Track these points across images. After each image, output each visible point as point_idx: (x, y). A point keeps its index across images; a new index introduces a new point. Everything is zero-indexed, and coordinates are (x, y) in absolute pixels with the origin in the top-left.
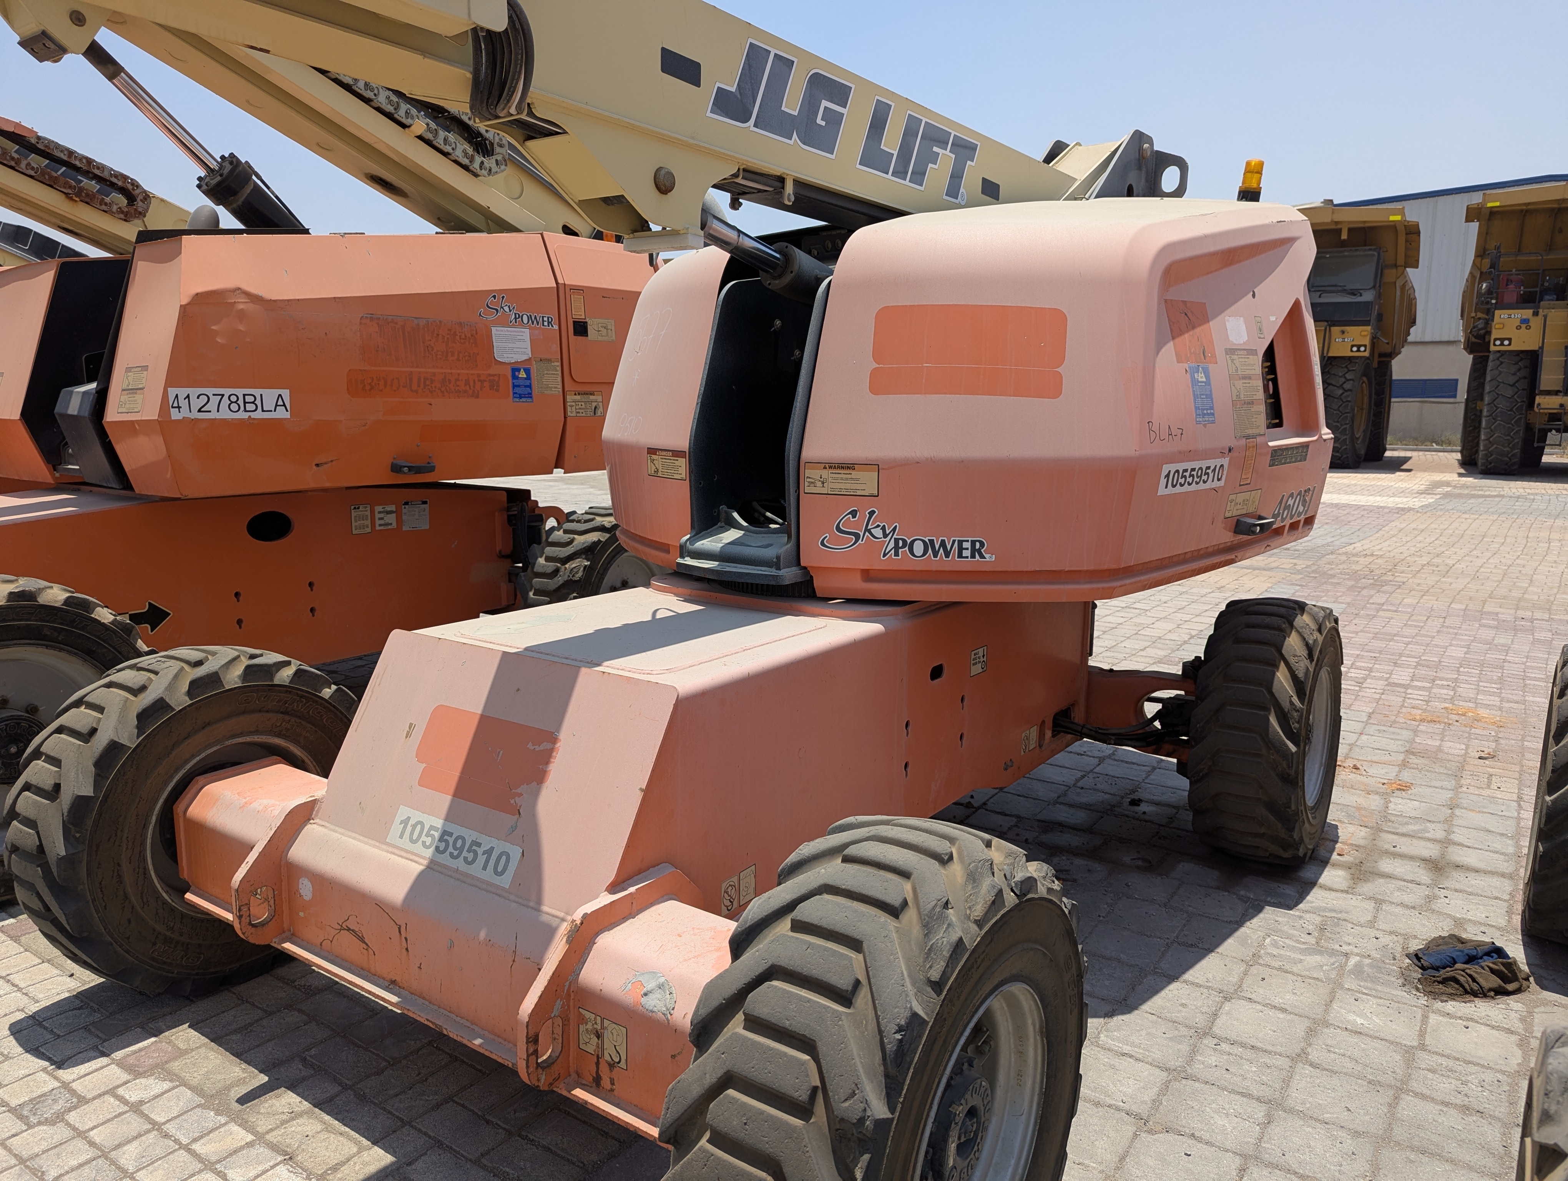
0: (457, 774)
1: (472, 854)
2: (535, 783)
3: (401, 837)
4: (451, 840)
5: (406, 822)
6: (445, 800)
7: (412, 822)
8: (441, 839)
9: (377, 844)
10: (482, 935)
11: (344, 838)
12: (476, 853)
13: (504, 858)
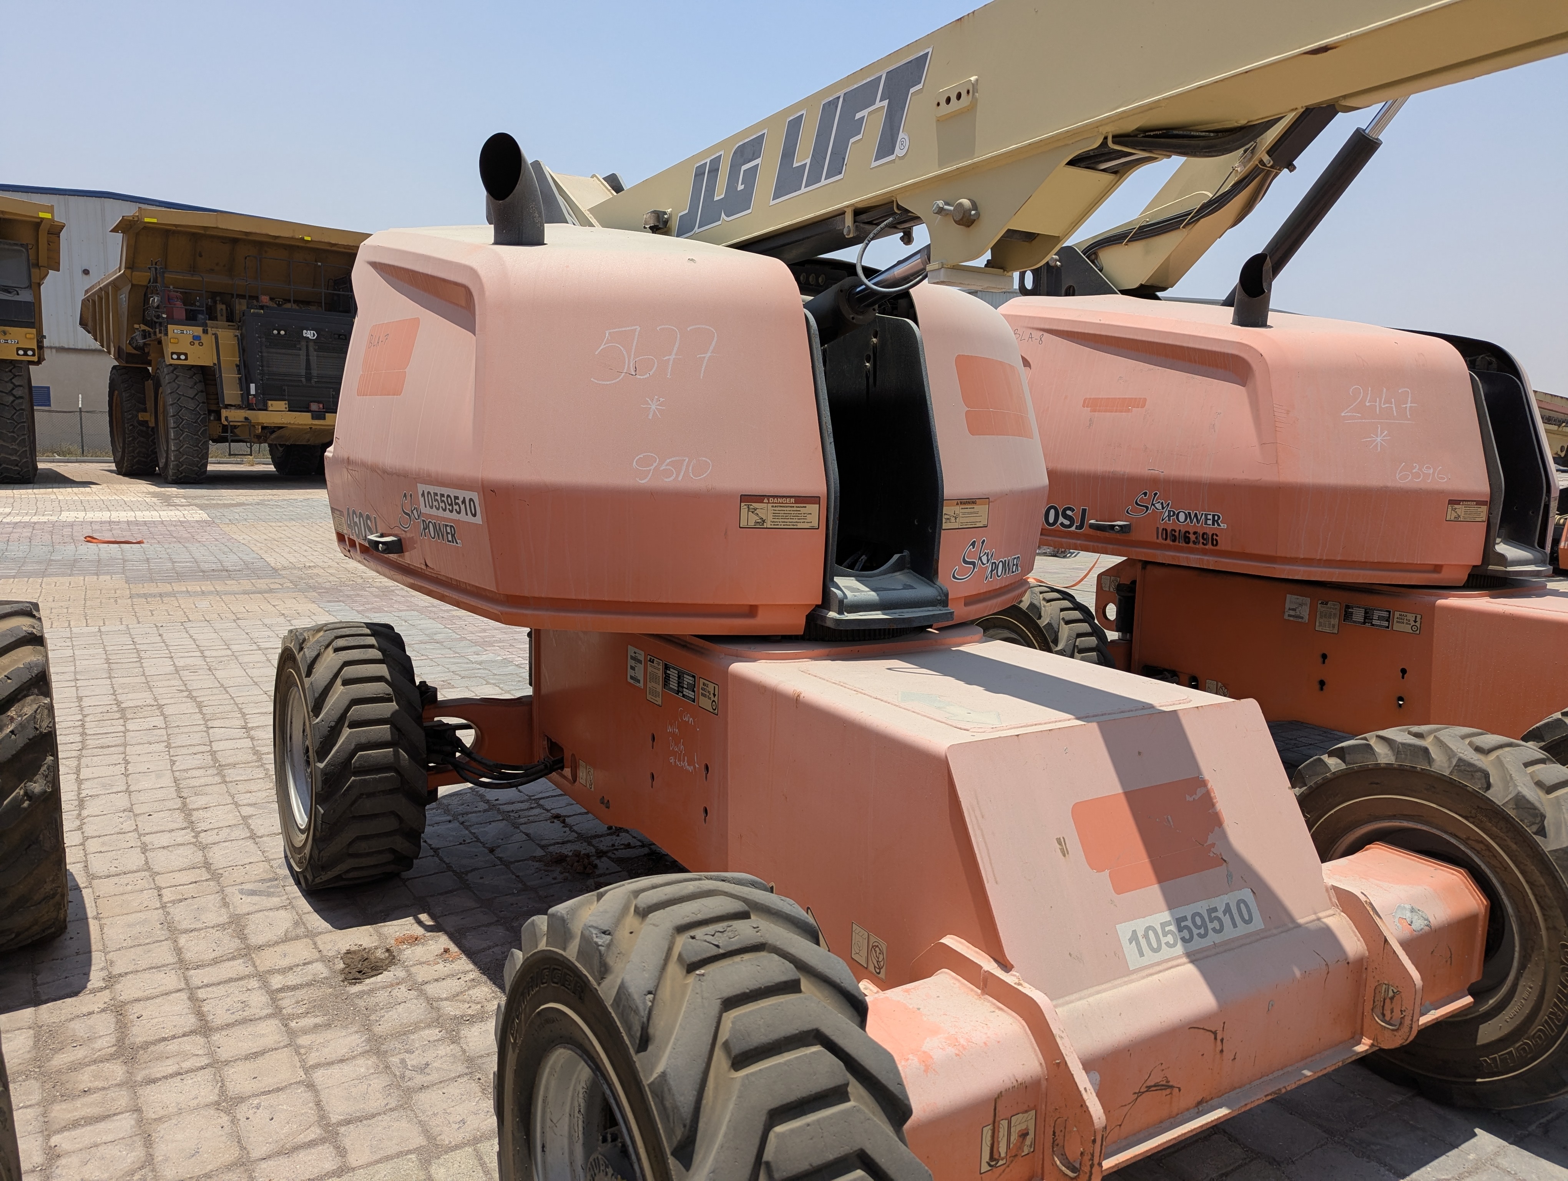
0: (1146, 860)
1: (1216, 922)
2: (1216, 828)
3: (1142, 954)
4: (1189, 923)
5: (1134, 937)
6: (1154, 891)
7: (1140, 934)
8: (1180, 929)
9: (1126, 979)
10: (1298, 973)
11: (1091, 999)
12: (1218, 919)
13: (1242, 905)
